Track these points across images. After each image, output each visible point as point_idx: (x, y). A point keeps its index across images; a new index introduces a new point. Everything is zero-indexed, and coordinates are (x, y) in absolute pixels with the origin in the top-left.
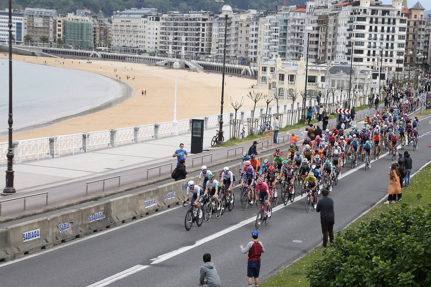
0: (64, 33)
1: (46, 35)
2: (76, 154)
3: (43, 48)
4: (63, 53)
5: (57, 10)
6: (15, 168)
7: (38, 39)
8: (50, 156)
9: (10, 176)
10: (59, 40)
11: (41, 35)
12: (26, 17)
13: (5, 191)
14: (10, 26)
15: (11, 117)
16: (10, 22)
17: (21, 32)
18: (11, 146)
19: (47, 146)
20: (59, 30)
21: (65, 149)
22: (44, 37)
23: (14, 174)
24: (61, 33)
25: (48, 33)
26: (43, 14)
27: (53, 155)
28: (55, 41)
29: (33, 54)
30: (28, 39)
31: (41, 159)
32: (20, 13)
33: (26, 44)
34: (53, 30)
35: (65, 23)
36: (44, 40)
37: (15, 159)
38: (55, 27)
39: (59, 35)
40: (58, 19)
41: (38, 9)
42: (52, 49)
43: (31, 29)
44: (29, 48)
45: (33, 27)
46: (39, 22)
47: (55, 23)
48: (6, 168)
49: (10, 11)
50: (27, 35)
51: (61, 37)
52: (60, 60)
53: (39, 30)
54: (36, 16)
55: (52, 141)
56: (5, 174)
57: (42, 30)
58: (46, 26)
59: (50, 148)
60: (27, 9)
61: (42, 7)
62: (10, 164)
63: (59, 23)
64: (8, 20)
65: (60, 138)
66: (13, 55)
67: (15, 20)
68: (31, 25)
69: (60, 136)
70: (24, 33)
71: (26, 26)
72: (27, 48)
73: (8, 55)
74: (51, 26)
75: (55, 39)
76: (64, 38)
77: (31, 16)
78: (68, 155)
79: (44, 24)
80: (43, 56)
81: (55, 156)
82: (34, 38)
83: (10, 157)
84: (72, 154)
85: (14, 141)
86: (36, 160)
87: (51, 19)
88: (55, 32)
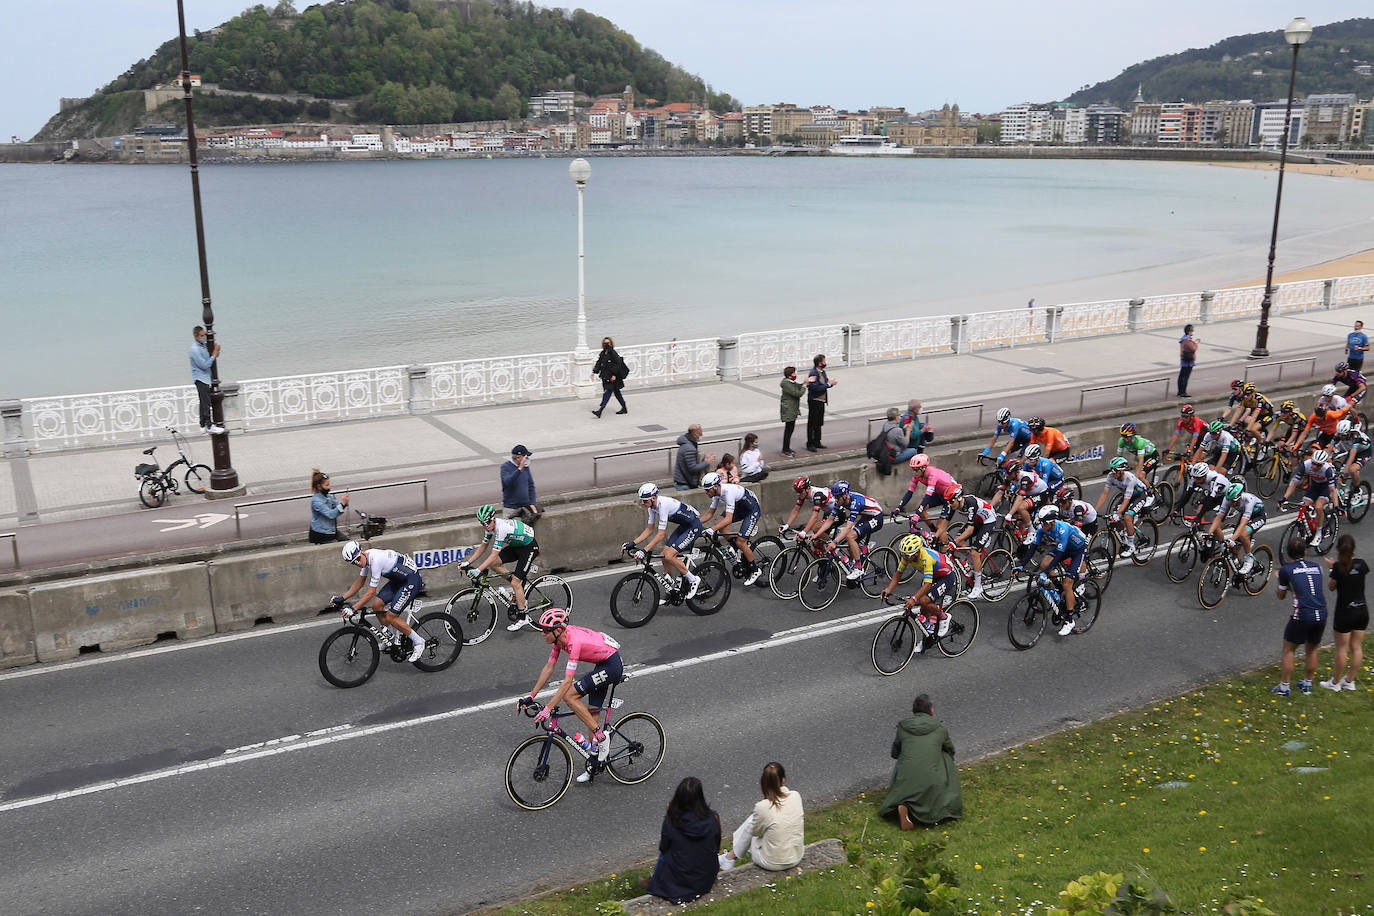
0: (1364, 127)
1: (1335, 132)
2: (1363, 304)
3: (1328, 151)
4: (1359, 156)
5: (1357, 93)
6: (1270, 322)
7: (1322, 138)
8: (1323, 306)
9: (1263, 332)
10: (1354, 139)
11: (1327, 132)
12: (1308, 109)
13: (1255, 353)
14: (1287, 121)
15: (1273, 249)
16: (1288, 114)
17: (1297, 131)
18: (1269, 290)
19: (1320, 292)
20: (1357, 123)
21: (1348, 297)
22: (1332, 135)
23: (1270, 330)
24: (1359, 127)
25: (1339, 129)
26: (1334, 103)
27: (1327, 304)
28: (1347, 140)
29: (1312, 162)
30: (1307, 140)
31: (1308, 311)
32: (1301, 103)
33: (1302, 148)
34: (1347, 124)
35: (1367, 112)
36: (1332, 139)
37: (1272, 309)
38: (1350, 120)
39: (1356, 131)
40: (1357, 107)
41: (1328, 96)
42: (1341, 151)
43: (1313, 125)
44: (1307, 153)
45: (1317, 122)
46: (1326, 114)
47: (1351, 114)
48: (1258, 322)
49: (1290, 101)
50: (1307, 135)
51: (1359, 133)
52: (1351, 167)
53: (1325, 125)
54: (1323, 106)
55: (1328, 285)
56: (1256, 329)
57: (1330, 125)
58: (1337, 119)
59: (1325, 295)
60: (1311, 97)
61: (1333, 92)
62: (1265, 316)
63: (1358, 114)
64: (1284, 116)
65: (1341, 280)
66: (1286, 164)
67: (1295, 113)
68: (1314, 118)
69: (1340, 278)
70: (1302, 131)
71: (1306, 121)
72: (1304, 153)
73: (1278, 165)
74: (1345, 119)
75: (1348, 138)
76: (1363, 135)
77: (1316, 106)
78: (1350, 306)
79: (1334, 116)
80: (1326, 163)
81: (1330, 307)
82: (1315, 139)
83: (1266, 307)
84: (1356, 305)
85: (1273, 285)
86: (1302, 311)
87: (1346, 109)
88: (1349, 127)
